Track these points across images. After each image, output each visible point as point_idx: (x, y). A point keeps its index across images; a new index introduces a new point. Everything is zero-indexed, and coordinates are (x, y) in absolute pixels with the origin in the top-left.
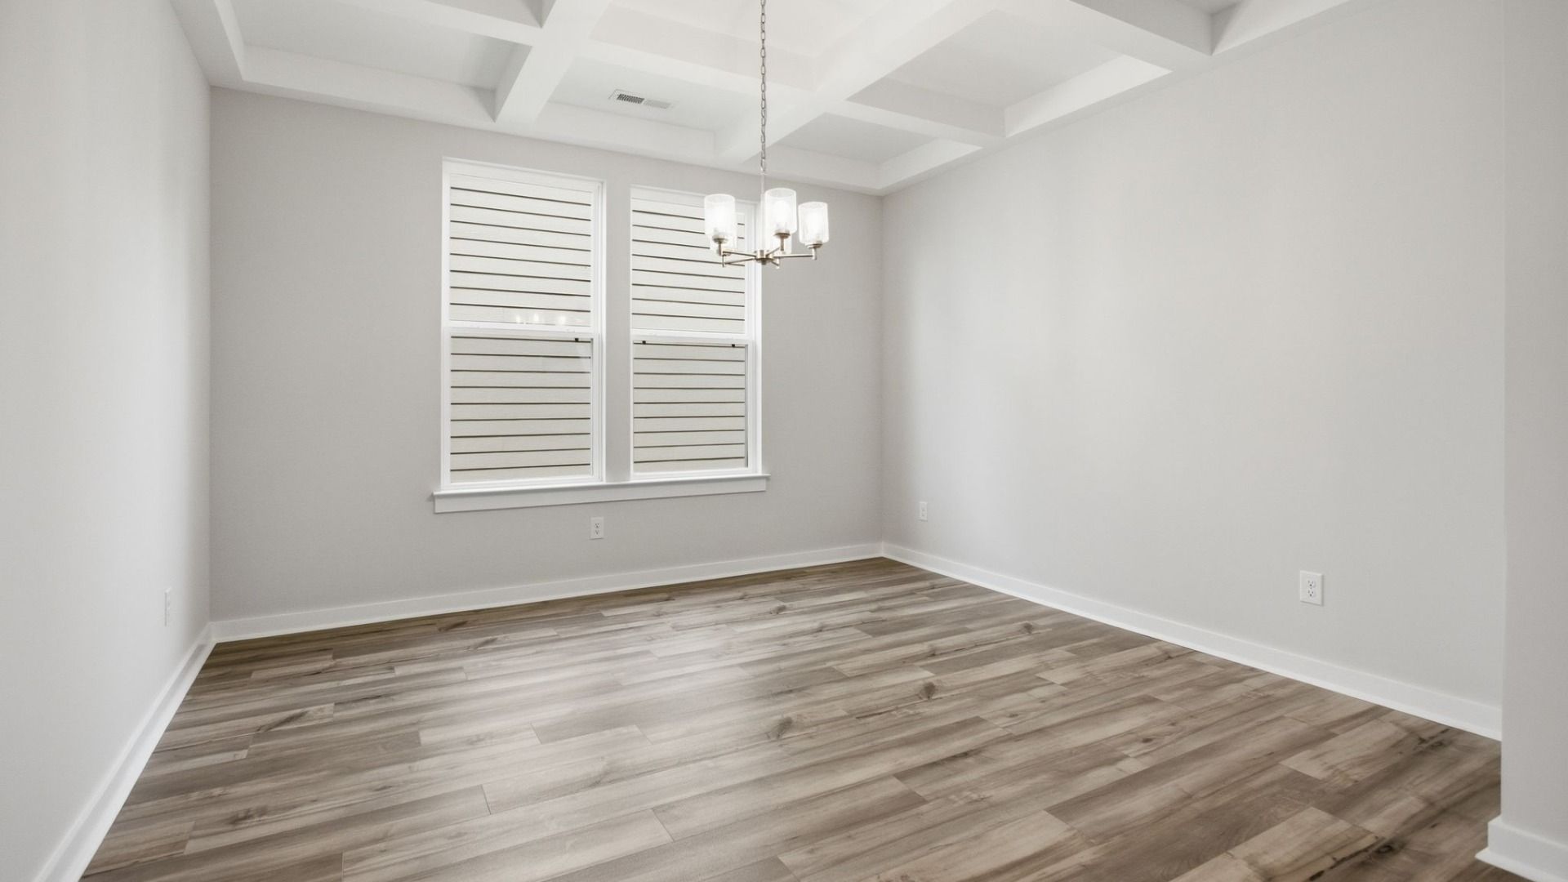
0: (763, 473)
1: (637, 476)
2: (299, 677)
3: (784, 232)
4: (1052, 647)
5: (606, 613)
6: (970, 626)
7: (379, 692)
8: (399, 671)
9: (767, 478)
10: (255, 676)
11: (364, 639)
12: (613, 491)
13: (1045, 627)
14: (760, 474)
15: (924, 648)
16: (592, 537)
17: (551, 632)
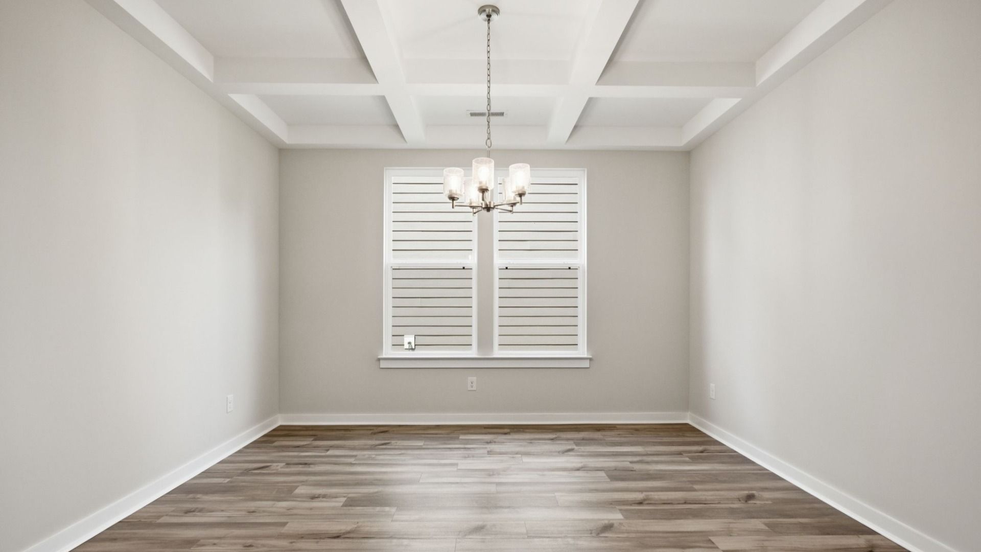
0: (587, 355)
1: (498, 353)
2: (289, 448)
3: (484, 187)
4: (753, 518)
5: (462, 437)
6: (696, 487)
7: (309, 462)
8: (330, 453)
9: (590, 359)
10: (276, 444)
11: (334, 433)
12: (482, 361)
13: (767, 499)
14: (585, 356)
15: (639, 496)
16: (469, 389)
17: (420, 443)
